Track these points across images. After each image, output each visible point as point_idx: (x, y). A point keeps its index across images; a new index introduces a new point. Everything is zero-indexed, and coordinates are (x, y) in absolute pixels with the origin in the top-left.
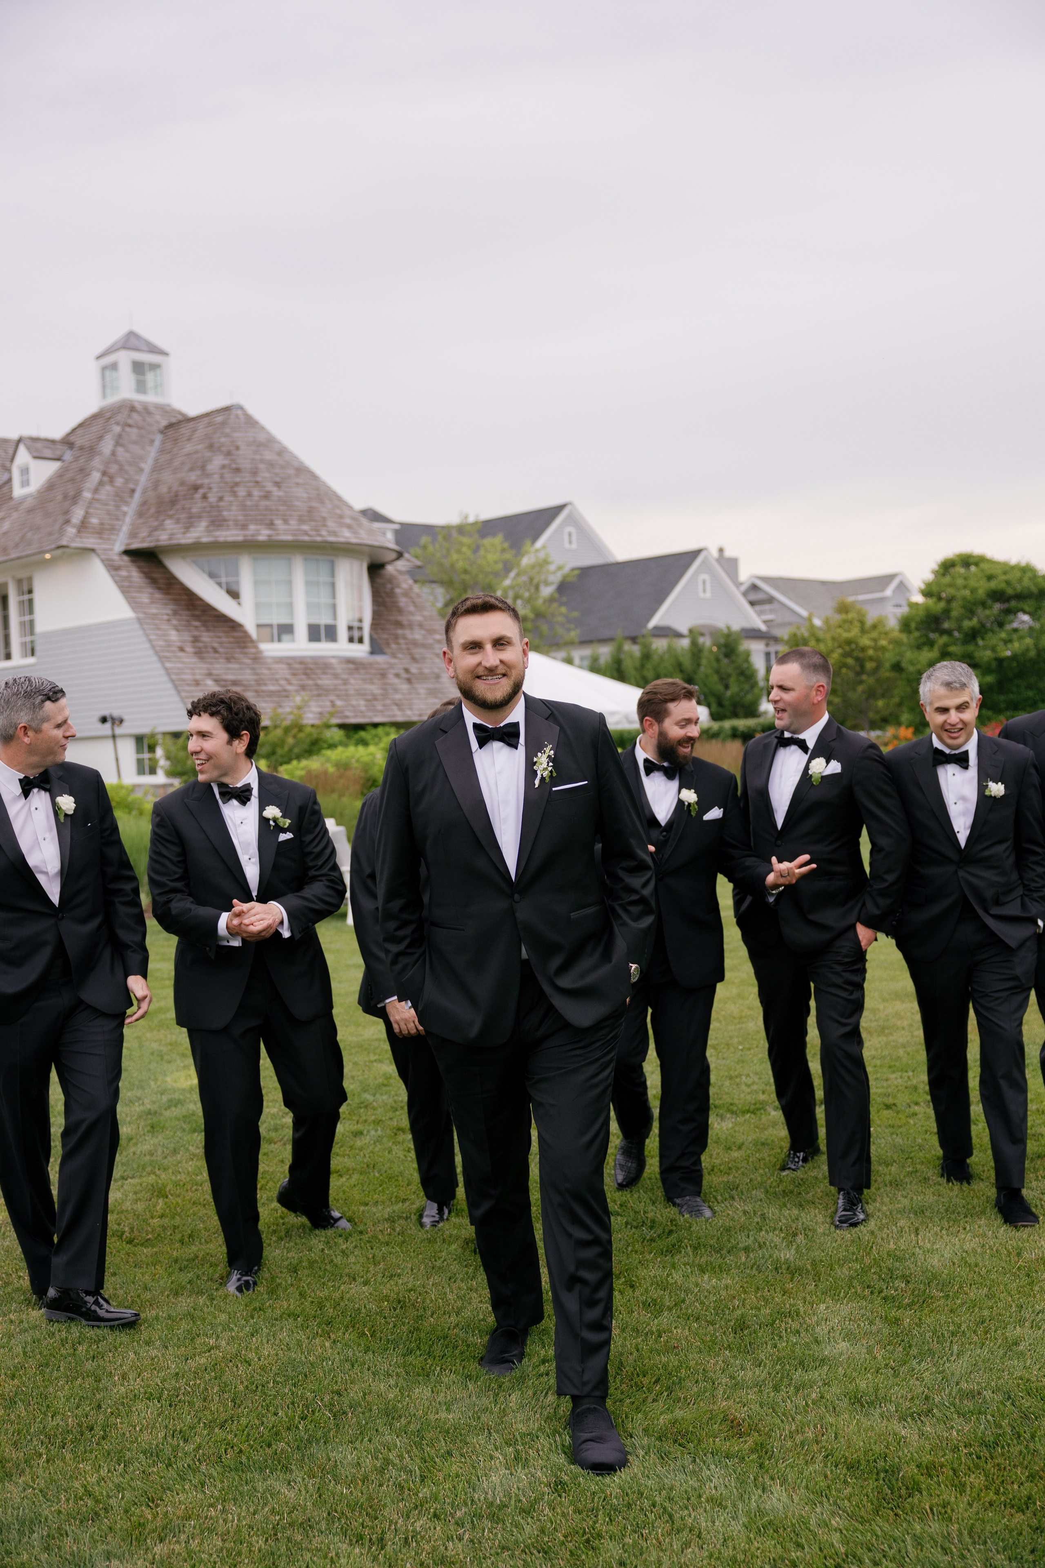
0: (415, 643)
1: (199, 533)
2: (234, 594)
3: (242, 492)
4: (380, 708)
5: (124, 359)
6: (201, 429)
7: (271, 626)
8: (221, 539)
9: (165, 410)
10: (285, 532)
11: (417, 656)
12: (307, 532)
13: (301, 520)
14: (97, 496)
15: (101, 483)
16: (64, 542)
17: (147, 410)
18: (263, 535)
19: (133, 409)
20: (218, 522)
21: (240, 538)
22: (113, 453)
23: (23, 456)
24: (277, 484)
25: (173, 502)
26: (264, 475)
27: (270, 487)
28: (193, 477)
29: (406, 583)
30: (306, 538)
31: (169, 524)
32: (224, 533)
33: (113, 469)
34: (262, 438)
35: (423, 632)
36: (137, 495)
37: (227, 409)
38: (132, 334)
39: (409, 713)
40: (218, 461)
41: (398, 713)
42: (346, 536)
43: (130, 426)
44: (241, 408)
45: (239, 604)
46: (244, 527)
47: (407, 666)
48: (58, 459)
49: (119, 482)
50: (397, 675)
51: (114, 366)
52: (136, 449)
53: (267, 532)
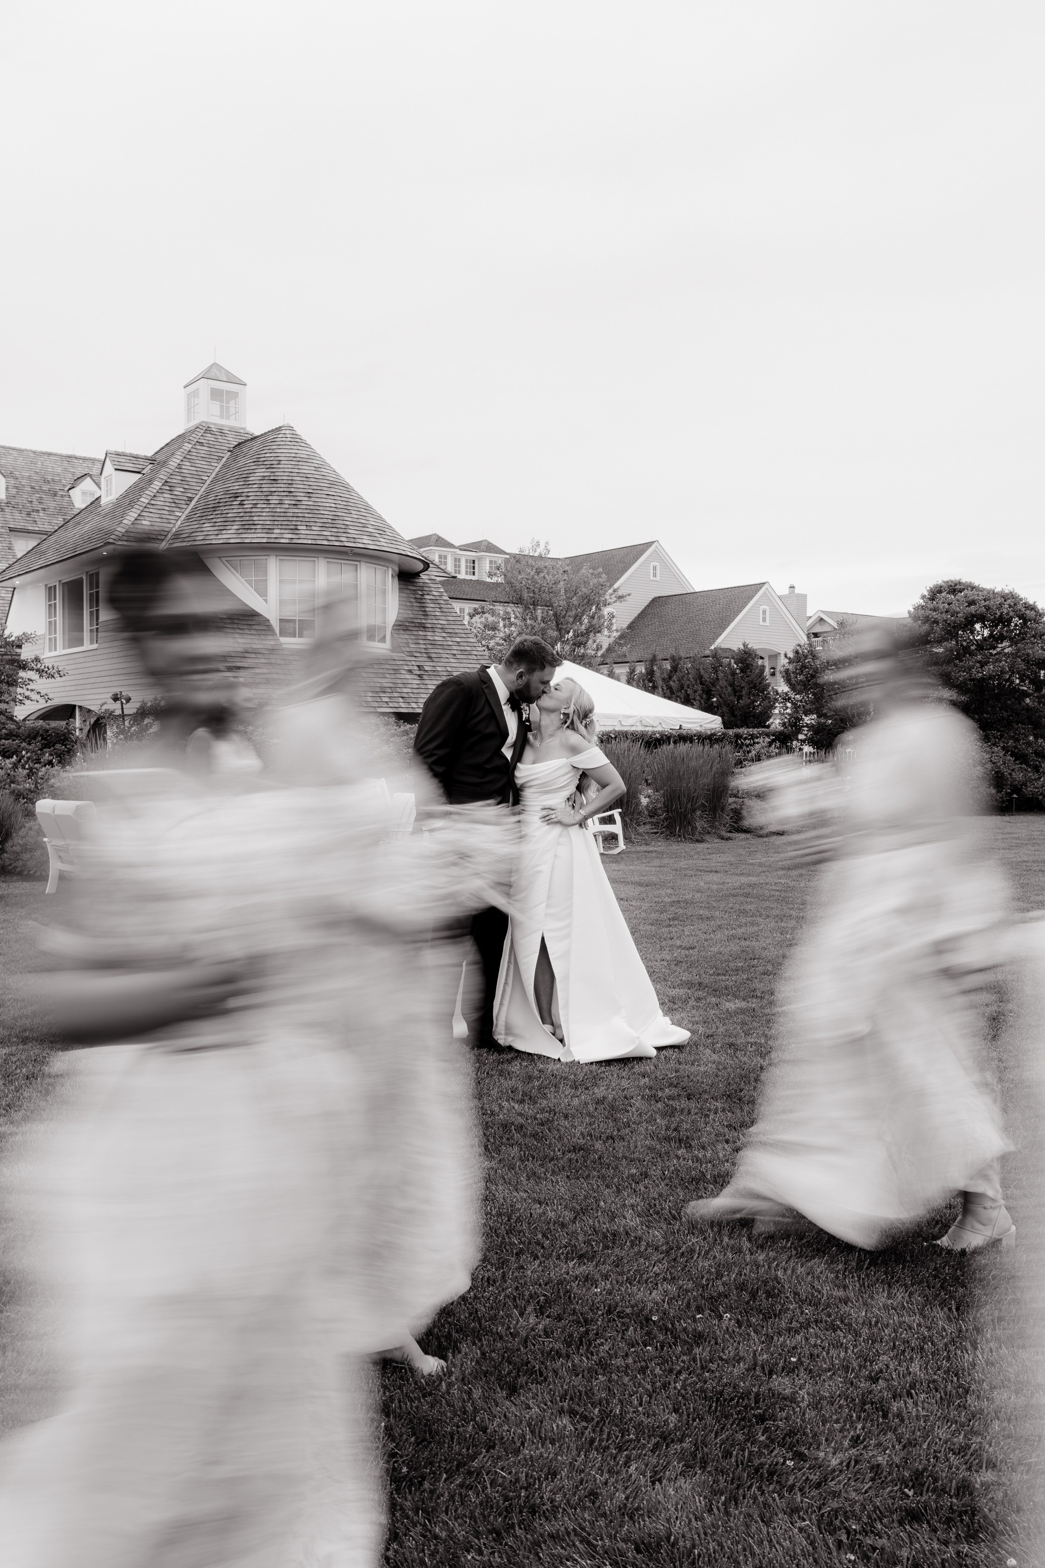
0: (434, 644)
1: (230, 535)
2: (263, 592)
3: (274, 500)
4: (387, 700)
5: (204, 386)
6: (256, 445)
7: (294, 621)
8: (247, 541)
9: (236, 432)
10: (305, 536)
11: (433, 655)
12: (327, 538)
13: (323, 527)
14: (153, 502)
15: (160, 491)
16: (111, 541)
17: (221, 432)
18: (286, 537)
19: (208, 430)
20: (246, 526)
21: (265, 540)
22: (179, 466)
23: (109, 468)
24: (309, 495)
25: (215, 508)
26: (299, 486)
27: (301, 496)
28: (236, 487)
29: (437, 590)
30: (325, 543)
31: (207, 527)
32: (250, 536)
33: (176, 479)
34: (303, 453)
35: (444, 635)
36: (193, 503)
37: (279, 429)
38: (215, 365)
39: (414, 705)
40: (261, 472)
41: (403, 705)
42: (366, 542)
43: (201, 444)
44: (291, 428)
45: (266, 601)
46: (270, 530)
47: (421, 664)
48: (139, 473)
49: (178, 491)
50: (410, 671)
51: (195, 394)
52: (202, 464)
53: (290, 536)
